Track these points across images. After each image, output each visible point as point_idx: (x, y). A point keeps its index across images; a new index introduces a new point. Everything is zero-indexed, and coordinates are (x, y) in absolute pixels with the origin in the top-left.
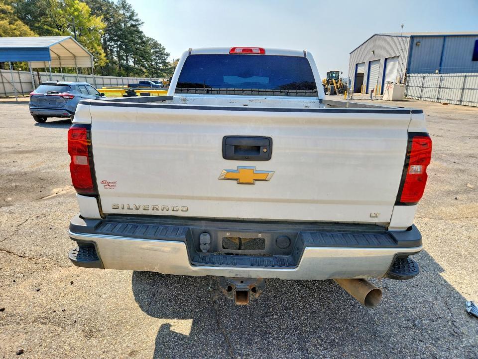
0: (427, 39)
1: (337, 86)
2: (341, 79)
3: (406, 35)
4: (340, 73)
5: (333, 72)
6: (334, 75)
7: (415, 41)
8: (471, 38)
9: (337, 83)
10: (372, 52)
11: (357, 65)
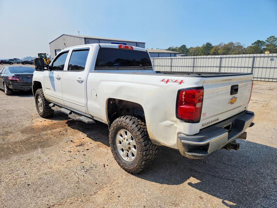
0: (92, 40)
1: (47, 62)
2: (49, 58)
3: (82, 37)
4: (47, 55)
5: (42, 54)
6: (43, 55)
7: (87, 40)
8: (109, 41)
9: (46, 60)
10: (64, 44)
11: (55, 50)
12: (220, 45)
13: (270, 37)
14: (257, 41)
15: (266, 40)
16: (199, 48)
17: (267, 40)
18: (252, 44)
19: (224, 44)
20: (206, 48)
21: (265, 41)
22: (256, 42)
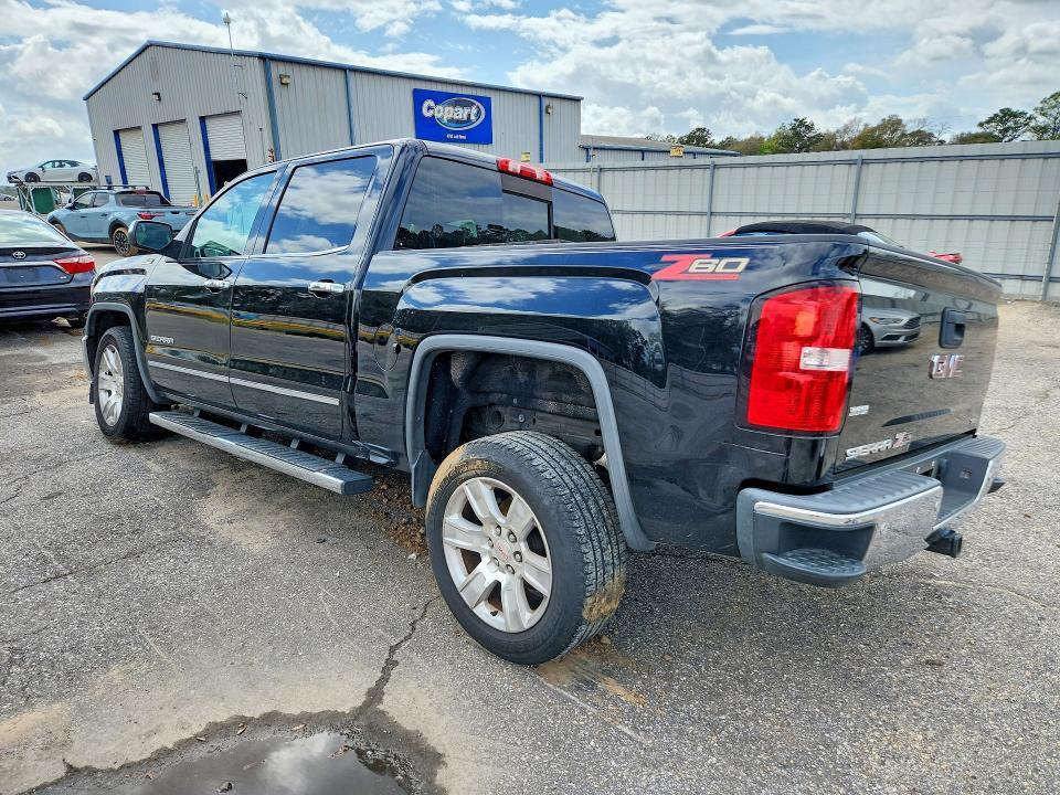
7: (275, 69)
8: (401, 81)
10: (156, 97)
11: (116, 133)
12: (846, 130)
13: (1053, 96)
14: (1002, 111)
15: (1036, 109)
16: (762, 139)
17: (1040, 106)
18: (981, 125)
19: (866, 125)
20: (790, 138)
21: (1030, 113)
22: (996, 115)
